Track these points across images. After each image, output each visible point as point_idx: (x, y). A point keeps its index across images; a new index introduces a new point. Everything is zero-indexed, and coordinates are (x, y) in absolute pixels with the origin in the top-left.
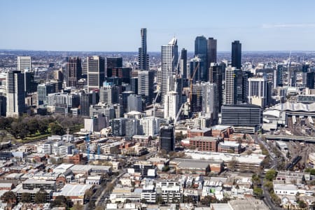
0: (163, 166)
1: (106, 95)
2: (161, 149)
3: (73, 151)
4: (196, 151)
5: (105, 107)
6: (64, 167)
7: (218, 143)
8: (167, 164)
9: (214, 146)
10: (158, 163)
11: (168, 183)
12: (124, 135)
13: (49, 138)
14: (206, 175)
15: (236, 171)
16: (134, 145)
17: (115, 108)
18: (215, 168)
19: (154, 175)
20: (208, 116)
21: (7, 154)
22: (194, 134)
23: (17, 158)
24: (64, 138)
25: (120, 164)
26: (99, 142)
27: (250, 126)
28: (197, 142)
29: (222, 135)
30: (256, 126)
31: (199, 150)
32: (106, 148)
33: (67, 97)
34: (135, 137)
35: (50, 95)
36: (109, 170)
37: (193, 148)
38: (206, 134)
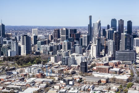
0: (79, 79)
1: (65, 46)
2: (81, 71)
3: (40, 71)
4: (98, 73)
5: (64, 51)
6: (32, 79)
7: (109, 69)
8: (81, 79)
9: (107, 70)
10: (77, 78)
11: (76, 88)
12: (67, 64)
13: (33, 65)
14: (98, 85)
15: (114, 83)
16: (70, 69)
17: (69, 52)
18: (103, 81)
19: (72, 84)
20: (110, 56)
21: (10, 73)
22: (100, 65)
23: (14, 75)
24: (39, 66)
25: (59, 78)
26: (54, 68)
27: (130, 61)
28: (100, 68)
29: (114, 65)
30: (133, 61)
31: (100, 72)
32: (56, 71)
33: (48, 46)
34: (72, 65)
35: (42, 46)
36: (52, 81)
37: (97, 71)
38: (105, 65)
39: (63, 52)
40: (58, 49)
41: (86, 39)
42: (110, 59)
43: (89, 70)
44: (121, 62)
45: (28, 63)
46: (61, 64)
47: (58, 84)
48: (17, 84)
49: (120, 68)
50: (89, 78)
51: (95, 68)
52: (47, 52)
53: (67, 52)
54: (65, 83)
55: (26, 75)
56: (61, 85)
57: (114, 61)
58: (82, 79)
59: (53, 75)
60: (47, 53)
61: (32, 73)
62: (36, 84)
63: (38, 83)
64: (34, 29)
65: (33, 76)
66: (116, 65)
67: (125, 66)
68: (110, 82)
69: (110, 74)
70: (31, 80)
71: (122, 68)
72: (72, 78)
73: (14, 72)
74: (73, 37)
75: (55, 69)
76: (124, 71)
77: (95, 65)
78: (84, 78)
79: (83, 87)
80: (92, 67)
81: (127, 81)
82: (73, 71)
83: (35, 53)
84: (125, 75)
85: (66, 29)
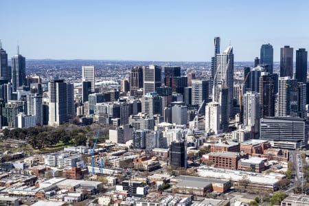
0: (162, 183)
1: (147, 104)
2: (171, 164)
3: (77, 163)
4: (211, 168)
5: (144, 118)
6: (54, 181)
7: (238, 159)
8: (167, 182)
9: (234, 162)
10: (158, 180)
11: (148, 203)
12: (144, 148)
13: (65, 149)
14: (205, 196)
15: (245, 192)
16: (150, 158)
18: (217, 188)
19: (143, 194)
20: (248, 129)
21: (8, 165)
22: (219, 149)
23: (16, 170)
24: (78, 150)
25: (117, 180)
26: (114, 155)
27: (292, 141)
29: (254, 151)
30: (299, 141)
31: (215, 167)
32: (116, 162)
33: (109, 106)
34: (155, 150)
35: (98, 104)
36: (98, 186)
37: (209, 165)
38: (231, 149)
39: (142, 118)
40: (131, 112)
41: (201, 89)
42: (247, 137)
43: (190, 162)
44: (272, 143)
45: (58, 144)
46: (131, 147)
47: (108, 193)
48: (15, 192)
49: (266, 157)
50: (185, 181)
51: (206, 157)
52: (107, 120)
53: (152, 118)
54: (125, 192)
55: (42, 171)
56: (115, 196)
57: (254, 142)
58: (169, 181)
59: (106, 171)
60: (108, 122)
61: (60, 166)
62: (59, 192)
63: (64, 191)
64: (86, 67)
65: (59, 174)
66: (259, 151)
67: (280, 153)
68: (234, 190)
69: (238, 172)
70: (49, 183)
71: (271, 157)
72: (145, 179)
73: (18, 165)
74: (171, 86)
75: (115, 157)
76: (274, 164)
77: (208, 150)
78: (175, 180)
79: (163, 201)
80: (200, 154)
81: (274, 188)
82: (154, 164)
83: (81, 121)
84: (271, 174)
85: (156, 67)
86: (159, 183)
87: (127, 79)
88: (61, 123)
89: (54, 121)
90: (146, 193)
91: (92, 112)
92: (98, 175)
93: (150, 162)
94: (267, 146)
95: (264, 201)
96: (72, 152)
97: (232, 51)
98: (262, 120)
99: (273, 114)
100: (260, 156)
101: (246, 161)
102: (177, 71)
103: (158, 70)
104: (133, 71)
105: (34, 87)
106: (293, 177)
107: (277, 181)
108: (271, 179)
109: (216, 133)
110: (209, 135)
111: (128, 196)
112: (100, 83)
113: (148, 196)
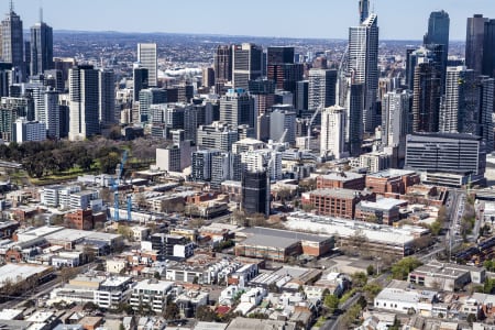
0: (220, 238)
1: (229, 110)
2: (243, 207)
3: (92, 203)
4: (309, 214)
5: (222, 130)
7: (356, 201)
8: (229, 237)
9: (349, 206)
10: (214, 234)
12: (209, 180)
13: (79, 179)
14: (286, 262)
17: (240, 131)
18: (310, 249)
19: (183, 255)
20: (388, 151)
22: (329, 184)
24: (98, 181)
25: (148, 232)
26: (155, 190)
27: (458, 173)
28: (323, 198)
29: (390, 187)
30: (467, 174)
31: (317, 213)
32: (154, 199)
33: (167, 109)
34: (226, 184)
35: (153, 106)
36: (113, 241)
37: (308, 210)
38: (347, 185)
39: (218, 131)
40: (202, 120)
41: (323, 84)
42: (385, 164)
43: (278, 204)
44: (424, 176)
45: (71, 171)
46: (189, 178)
47: (125, 253)
49: (406, 198)
50: (259, 236)
51: (306, 196)
52: (164, 132)
53: (235, 130)
54: (154, 253)
55: (29, 215)
56: (136, 258)
57: (393, 173)
58: (233, 236)
59: (136, 216)
61: (62, 207)
62: (47, 250)
63: (54, 248)
65: (58, 221)
66: (398, 188)
67: (433, 193)
68: (341, 253)
69: (351, 223)
70: (34, 234)
71: (415, 199)
72: (192, 232)
74: (275, 78)
75: (157, 193)
76: (417, 210)
77: (313, 185)
78: (242, 234)
79: (211, 269)
80: (299, 192)
81: (405, 250)
82: (217, 206)
83: (123, 132)
84: (406, 227)
85: (252, 47)
86: (217, 239)
87: (213, 66)
88: (89, 136)
89: (77, 132)
90: (189, 256)
91: (144, 119)
92: (122, 222)
93: (211, 203)
94: (413, 181)
95: (383, 271)
96: (88, 184)
97: (375, 22)
98: (409, 137)
99: (436, 128)
100: (397, 197)
101: (370, 205)
102: (288, 54)
103: (256, 51)
104: (220, 52)
105: (50, 76)
106: (442, 232)
107: (411, 238)
108: (402, 235)
109: (337, 157)
110: (324, 160)
111: (159, 259)
112: (180, 72)
113: (191, 260)
